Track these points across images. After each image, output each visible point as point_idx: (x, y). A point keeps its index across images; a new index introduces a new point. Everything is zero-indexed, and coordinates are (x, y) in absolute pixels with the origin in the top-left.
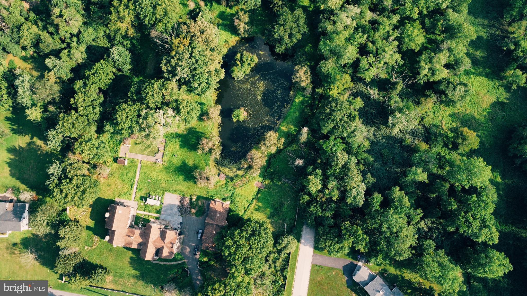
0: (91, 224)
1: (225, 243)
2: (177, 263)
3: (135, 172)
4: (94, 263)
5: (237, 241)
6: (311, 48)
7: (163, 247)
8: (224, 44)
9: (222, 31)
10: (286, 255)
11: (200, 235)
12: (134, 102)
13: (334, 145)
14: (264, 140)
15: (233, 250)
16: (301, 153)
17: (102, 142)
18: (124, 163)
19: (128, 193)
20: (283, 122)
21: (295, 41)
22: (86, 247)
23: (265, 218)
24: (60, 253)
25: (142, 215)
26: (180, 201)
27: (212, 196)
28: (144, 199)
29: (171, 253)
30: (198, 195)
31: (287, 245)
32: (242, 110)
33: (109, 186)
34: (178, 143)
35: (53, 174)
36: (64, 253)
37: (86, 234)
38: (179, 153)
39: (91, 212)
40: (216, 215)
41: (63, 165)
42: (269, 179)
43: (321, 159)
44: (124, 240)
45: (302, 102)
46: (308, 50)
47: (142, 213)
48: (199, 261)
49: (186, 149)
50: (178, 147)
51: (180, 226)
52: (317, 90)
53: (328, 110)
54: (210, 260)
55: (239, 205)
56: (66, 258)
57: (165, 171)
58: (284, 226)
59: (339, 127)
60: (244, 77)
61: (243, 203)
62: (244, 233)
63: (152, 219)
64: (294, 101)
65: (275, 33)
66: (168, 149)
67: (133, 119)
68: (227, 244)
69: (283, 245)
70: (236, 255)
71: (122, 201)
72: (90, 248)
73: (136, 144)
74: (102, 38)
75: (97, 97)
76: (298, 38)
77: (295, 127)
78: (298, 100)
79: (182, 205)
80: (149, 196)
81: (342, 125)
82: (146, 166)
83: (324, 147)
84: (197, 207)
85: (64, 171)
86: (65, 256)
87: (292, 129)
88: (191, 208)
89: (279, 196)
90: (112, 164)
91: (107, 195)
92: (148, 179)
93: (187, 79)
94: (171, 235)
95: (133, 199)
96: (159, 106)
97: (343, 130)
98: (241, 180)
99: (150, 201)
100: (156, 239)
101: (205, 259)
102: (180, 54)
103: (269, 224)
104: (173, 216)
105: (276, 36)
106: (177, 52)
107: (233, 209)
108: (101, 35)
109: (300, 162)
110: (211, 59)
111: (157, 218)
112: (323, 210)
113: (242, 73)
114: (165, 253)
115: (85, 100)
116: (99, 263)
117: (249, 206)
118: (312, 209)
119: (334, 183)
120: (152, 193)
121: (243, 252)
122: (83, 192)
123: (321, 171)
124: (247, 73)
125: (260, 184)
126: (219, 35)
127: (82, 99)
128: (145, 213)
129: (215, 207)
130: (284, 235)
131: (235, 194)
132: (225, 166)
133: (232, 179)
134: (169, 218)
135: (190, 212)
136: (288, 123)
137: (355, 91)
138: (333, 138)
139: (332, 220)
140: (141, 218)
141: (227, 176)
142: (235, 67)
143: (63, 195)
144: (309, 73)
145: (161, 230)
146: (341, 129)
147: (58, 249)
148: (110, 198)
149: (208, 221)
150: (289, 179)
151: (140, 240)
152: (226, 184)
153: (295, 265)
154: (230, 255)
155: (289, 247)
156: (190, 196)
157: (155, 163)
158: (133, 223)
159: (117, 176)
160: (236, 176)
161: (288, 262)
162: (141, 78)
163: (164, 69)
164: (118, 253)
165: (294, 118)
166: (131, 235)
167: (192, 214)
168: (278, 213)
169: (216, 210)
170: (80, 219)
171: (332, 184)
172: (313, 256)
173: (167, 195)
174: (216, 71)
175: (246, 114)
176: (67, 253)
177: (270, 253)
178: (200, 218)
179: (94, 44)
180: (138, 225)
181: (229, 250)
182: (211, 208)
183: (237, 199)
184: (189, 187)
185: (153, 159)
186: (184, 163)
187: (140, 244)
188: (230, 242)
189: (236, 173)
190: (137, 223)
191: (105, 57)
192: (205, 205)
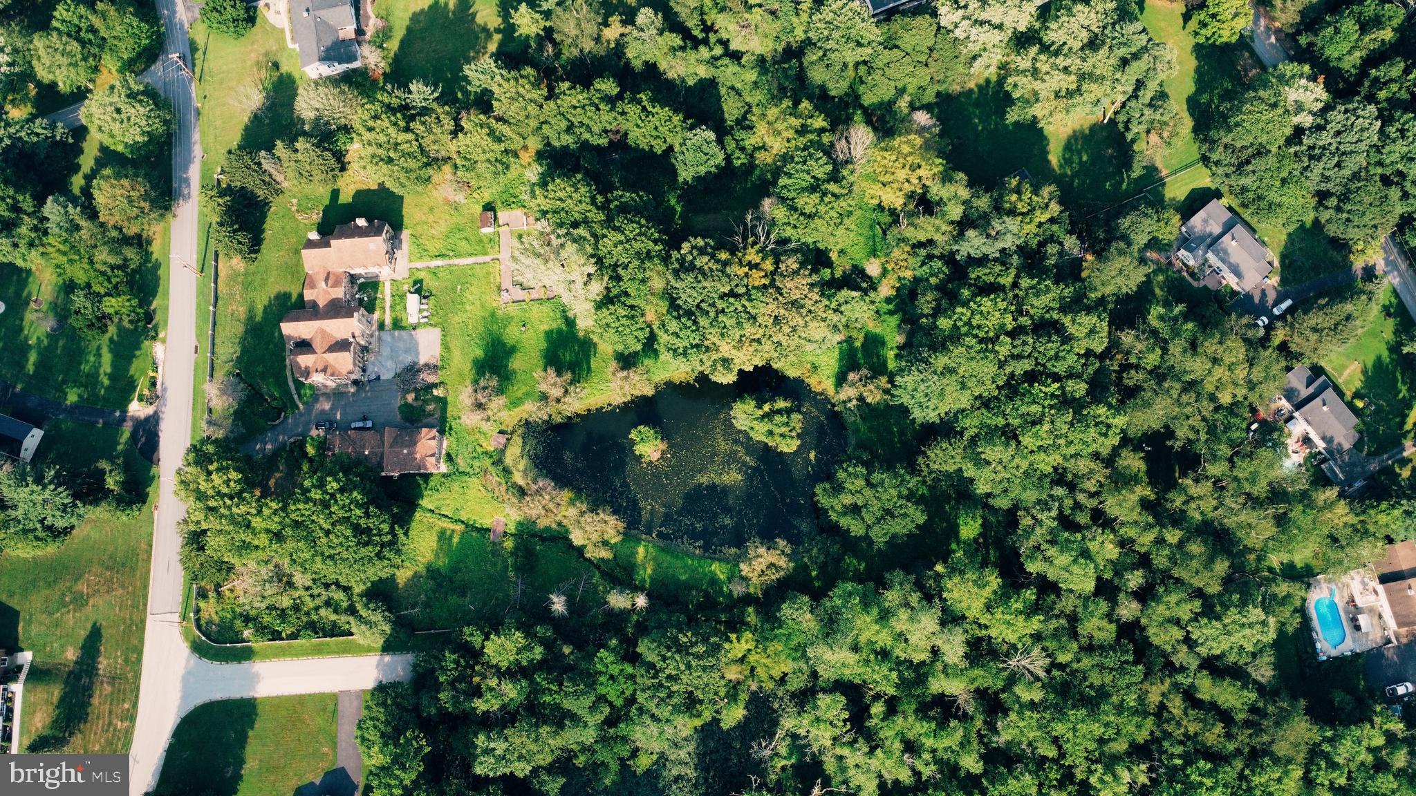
0: (346, 197)
1: (330, 474)
2: (294, 391)
3: (471, 255)
4: (265, 226)
5: (336, 501)
6: (856, 570)
7: (314, 352)
8: (809, 366)
9: (837, 352)
10: (347, 627)
11: (360, 424)
12: (603, 207)
13: (612, 677)
14: (594, 510)
15: (316, 495)
16: (591, 607)
17: (508, 167)
18: (483, 226)
19: (423, 252)
20: (654, 546)
21: (844, 522)
22: (295, 201)
23: (425, 561)
24: (263, 153)
25: (382, 293)
26: (427, 365)
27: (451, 428)
28: (419, 288)
29: (307, 373)
30: (449, 399)
31: (368, 623)
32: (663, 446)
33: (431, 209)
34: (554, 326)
35: (410, 92)
36: (263, 161)
37: (322, 192)
38: (531, 334)
39: (369, 190)
40: (405, 447)
41: (435, 106)
42: (516, 548)
43: (572, 653)
44: (316, 270)
45: (714, 581)
46: (849, 565)
47: (386, 292)
48: (305, 438)
49: (543, 345)
50: (546, 327)
51: (373, 377)
52: (750, 609)
53: (685, 640)
54: (311, 460)
55: (443, 494)
56: (255, 167)
57: (486, 314)
58: (413, 607)
59: (653, 678)
60: (740, 431)
61: (448, 502)
62: (358, 512)
63: (376, 315)
64: (714, 559)
65: (846, 470)
66: (535, 308)
67: (563, 214)
68: (329, 479)
69: (364, 613)
70: (306, 503)
71: (405, 246)
72: (294, 209)
73: (520, 237)
74: (740, 104)
75: (596, 129)
76: (852, 528)
77: (650, 577)
78: (719, 570)
79: (419, 371)
80: (425, 297)
81: (661, 685)
82: (488, 273)
83: (602, 653)
84: (420, 403)
85: (425, 111)
86: (259, 164)
87: (646, 573)
88: (416, 390)
89: (481, 579)
90: (477, 202)
91: (411, 212)
92: (462, 284)
93: (680, 302)
94: (344, 362)
95: (414, 265)
96: (607, 262)
97: (649, 688)
98: (500, 484)
99: (413, 300)
100: (329, 335)
101: (310, 450)
102: (723, 272)
103: (411, 573)
104: (391, 358)
105: (841, 475)
106: (726, 264)
107: (432, 483)
108: (748, 99)
109: (558, 605)
110: (740, 341)
111: (381, 326)
112: (452, 683)
113: (748, 423)
114: (304, 360)
115: (575, 108)
116: (268, 234)
117: (446, 516)
118: (450, 657)
119: (513, 694)
120: (432, 300)
121: (314, 517)
122: (390, 161)
123: (539, 657)
124: (752, 434)
125: (500, 529)
126: (824, 347)
127: (574, 102)
128: (388, 299)
129: (424, 441)
130: (390, 610)
131: (466, 478)
132: (524, 443)
133: (498, 462)
134: (386, 351)
135: (408, 392)
136: (655, 559)
137: (776, 706)
138: (629, 669)
139: (433, 711)
140: (376, 293)
141: (502, 452)
142: (753, 403)
143: (371, 123)
144: (777, 576)
145: (351, 340)
146: (649, 682)
147: (270, 148)
148: (406, 220)
149: (389, 434)
150: (524, 593)
151: (322, 303)
152: (486, 453)
153: (329, 653)
154: (305, 491)
155: (363, 627)
156: (442, 383)
157: (499, 289)
158: (362, 280)
159: (454, 220)
160: (507, 472)
161: (332, 636)
162: (679, 209)
163: (686, 247)
164: (294, 269)
165: (670, 571)
166: (330, 283)
167: (404, 398)
168: (440, 585)
169: (415, 444)
170: (350, 172)
171: (512, 691)
172: (356, 692)
173: (437, 332)
174: (726, 362)
175: (655, 456)
176: (267, 165)
177: (347, 589)
178: (399, 417)
179: (723, 91)
180: (359, 290)
181: (313, 486)
182: (420, 433)
183: (456, 487)
184: (461, 375)
185: (507, 284)
186: (512, 351)
187: (314, 304)
188: (333, 486)
189: (513, 469)
190: (362, 287)
191: (690, 122)
192: (430, 420)
